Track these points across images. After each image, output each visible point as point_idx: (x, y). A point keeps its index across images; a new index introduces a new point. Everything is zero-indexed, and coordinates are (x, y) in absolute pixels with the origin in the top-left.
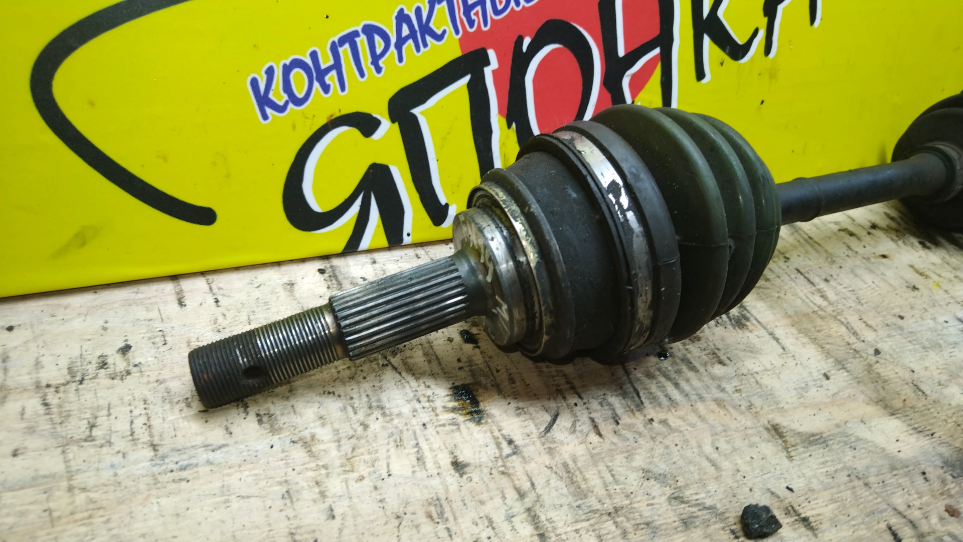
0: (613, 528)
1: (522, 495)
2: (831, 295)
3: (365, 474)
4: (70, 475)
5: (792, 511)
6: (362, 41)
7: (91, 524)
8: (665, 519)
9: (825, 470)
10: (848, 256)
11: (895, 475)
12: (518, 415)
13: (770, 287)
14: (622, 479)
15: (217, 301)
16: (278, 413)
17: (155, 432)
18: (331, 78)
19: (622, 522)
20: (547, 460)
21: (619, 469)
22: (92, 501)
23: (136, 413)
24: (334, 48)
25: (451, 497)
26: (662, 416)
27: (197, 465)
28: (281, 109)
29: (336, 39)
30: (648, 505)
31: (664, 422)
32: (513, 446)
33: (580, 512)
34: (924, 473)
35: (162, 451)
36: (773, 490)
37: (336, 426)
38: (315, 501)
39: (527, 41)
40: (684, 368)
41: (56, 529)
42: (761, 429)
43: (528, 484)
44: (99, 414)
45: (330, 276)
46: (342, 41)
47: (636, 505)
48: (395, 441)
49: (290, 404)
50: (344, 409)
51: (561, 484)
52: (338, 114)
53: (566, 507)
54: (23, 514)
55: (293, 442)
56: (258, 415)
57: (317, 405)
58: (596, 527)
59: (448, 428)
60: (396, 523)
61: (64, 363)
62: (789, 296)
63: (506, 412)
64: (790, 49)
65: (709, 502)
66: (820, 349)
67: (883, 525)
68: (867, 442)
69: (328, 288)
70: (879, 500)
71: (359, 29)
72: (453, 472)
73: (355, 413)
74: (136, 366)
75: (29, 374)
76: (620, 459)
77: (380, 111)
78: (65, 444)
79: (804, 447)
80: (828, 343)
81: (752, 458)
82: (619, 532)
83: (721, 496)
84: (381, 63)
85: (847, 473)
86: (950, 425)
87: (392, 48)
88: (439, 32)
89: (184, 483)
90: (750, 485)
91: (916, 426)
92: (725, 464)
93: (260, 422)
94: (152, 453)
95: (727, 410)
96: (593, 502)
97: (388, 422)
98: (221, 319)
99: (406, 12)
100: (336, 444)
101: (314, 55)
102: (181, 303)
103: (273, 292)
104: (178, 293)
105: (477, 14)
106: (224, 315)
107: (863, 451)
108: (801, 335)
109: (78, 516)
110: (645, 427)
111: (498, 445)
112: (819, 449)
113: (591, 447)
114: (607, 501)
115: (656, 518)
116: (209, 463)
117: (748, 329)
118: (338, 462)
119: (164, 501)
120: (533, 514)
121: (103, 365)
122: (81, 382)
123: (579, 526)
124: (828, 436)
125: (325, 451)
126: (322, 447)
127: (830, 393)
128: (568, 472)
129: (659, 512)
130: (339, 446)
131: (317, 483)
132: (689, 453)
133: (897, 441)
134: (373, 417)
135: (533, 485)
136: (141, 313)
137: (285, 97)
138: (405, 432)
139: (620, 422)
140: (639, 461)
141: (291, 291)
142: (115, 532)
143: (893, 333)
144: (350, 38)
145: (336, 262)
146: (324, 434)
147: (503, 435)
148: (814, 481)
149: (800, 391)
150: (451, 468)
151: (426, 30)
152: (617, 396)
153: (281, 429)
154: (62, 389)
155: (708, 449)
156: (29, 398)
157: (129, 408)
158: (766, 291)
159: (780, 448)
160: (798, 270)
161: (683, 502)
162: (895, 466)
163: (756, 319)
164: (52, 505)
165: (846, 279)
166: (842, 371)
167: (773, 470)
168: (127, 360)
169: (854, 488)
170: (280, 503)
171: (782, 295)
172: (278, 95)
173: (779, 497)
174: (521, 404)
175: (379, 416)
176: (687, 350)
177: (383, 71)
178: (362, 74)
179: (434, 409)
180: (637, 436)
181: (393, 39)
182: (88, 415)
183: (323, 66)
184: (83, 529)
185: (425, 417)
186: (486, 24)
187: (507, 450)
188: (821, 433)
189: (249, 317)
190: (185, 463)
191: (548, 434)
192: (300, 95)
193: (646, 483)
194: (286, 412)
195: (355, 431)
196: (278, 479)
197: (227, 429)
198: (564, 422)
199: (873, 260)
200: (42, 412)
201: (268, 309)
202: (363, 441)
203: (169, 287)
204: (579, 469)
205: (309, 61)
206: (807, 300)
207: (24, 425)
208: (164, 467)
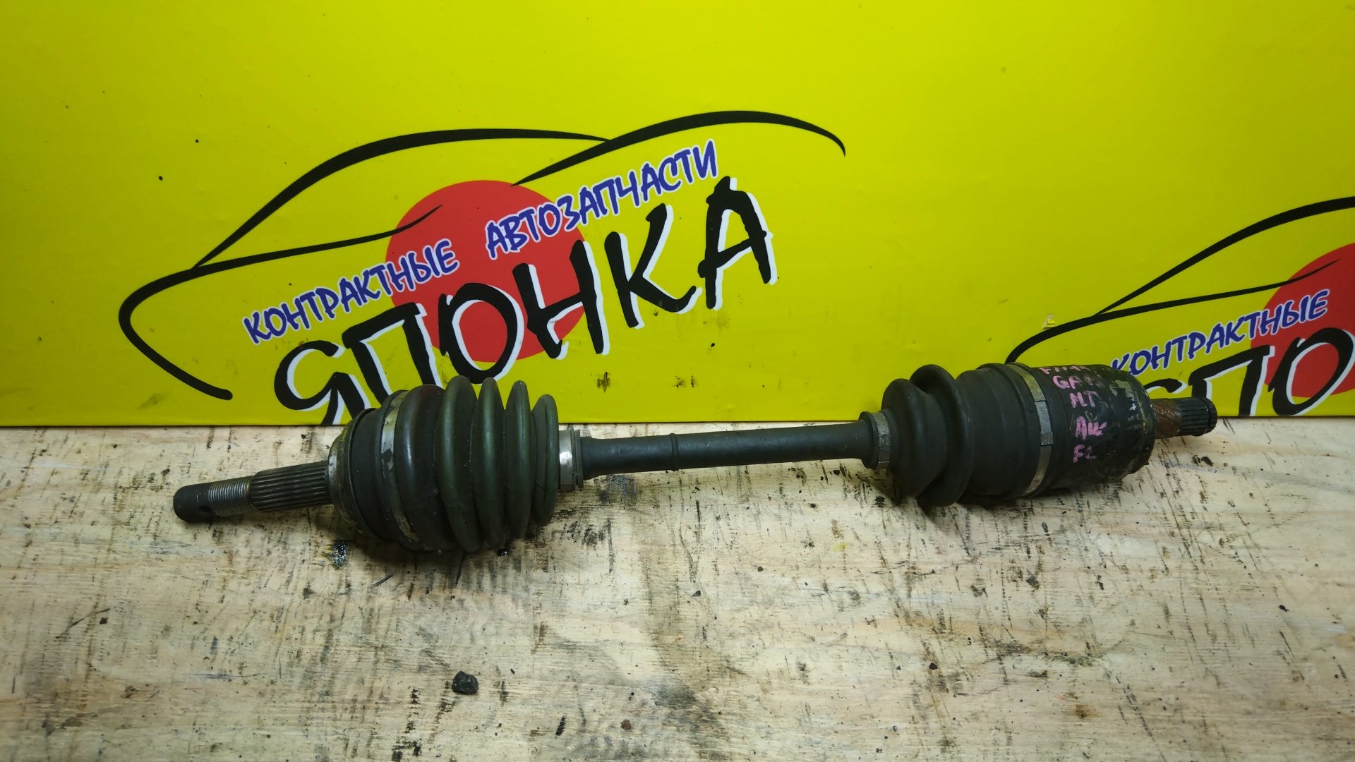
0: (372, 657)
1: (332, 620)
2: (707, 534)
3: (252, 582)
4: (112, 541)
5: (501, 685)
6: (317, 298)
7: (111, 571)
8: (409, 662)
9: (552, 667)
10: (770, 498)
11: (607, 688)
12: (365, 570)
13: (653, 513)
14: (402, 629)
15: (229, 448)
16: (226, 532)
17: (160, 528)
18: (299, 320)
19: (380, 655)
20: (363, 604)
21: (405, 623)
22: (116, 559)
23: (155, 514)
24: (298, 302)
25: (291, 610)
26: (463, 597)
27: (171, 553)
28: (267, 337)
29: (298, 297)
30: (405, 650)
31: (461, 601)
32: (348, 589)
33: (360, 641)
34: (633, 694)
35: (159, 540)
36: (500, 668)
37: (253, 549)
38: (218, 590)
39: (449, 299)
40: (511, 566)
41: (96, 569)
42: (531, 626)
43: (341, 615)
44: (137, 510)
45: (307, 441)
46: (303, 298)
47: (397, 648)
48: (281, 567)
49: (235, 527)
50: (263, 539)
51: (361, 621)
52: (306, 342)
53: (353, 635)
54: (85, 557)
55: (225, 552)
56: (215, 531)
57: (250, 532)
58: (362, 653)
59: (317, 566)
60: (252, 614)
61: (133, 474)
62: (663, 526)
63: (359, 565)
64: (741, 303)
65: (447, 661)
66: (644, 578)
67: (560, 716)
68: (609, 658)
69: (301, 450)
70: (575, 699)
71: (314, 291)
72: (301, 594)
73: (269, 543)
74: (167, 484)
75: (114, 477)
76: (411, 616)
77: (337, 340)
78: (117, 523)
79: (552, 648)
80: (657, 575)
81: (504, 643)
82: (374, 660)
83: (459, 660)
84: (333, 311)
85: (569, 674)
86: (699, 668)
87: (340, 302)
88: (375, 293)
89: (160, 562)
90: (486, 660)
91: (666, 660)
92: (480, 642)
93: (214, 535)
94: (153, 540)
95: (517, 605)
96: (372, 638)
97: (284, 553)
98: (225, 462)
99: (347, 280)
100: (247, 560)
101: (284, 306)
102: (208, 446)
103: (265, 447)
104: (210, 438)
105: (403, 281)
106: (229, 459)
107: (599, 664)
108: (640, 563)
109: (107, 566)
110: (445, 600)
111: (340, 586)
112: (564, 652)
113: (397, 602)
114: (381, 640)
115: (404, 659)
116: (177, 553)
117: (594, 547)
118: (241, 571)
119: (147, 568)
120: (331, 633)
121: (151, 480)
122: (136, 489)
123: (352, 649)
124: (580, 646)
125: (239, 562)
126: (238, 559)
127: (615, 615)
128: (371, 615)
129: (409, 657)
130: (248, 561)
131: (224, 580)
132: (460, 627)
133: (637, 666)
134: (277, 548)
135: (343, 616)
136: (184, 448)
137: (268, 330)
138: (290, 563)
139: (430, 592)
140: (422, 622)
141: (277, 449)
142: (119, 578)
143: (736, 581)
144: (309, 297)
145: (317, 430)
146: (244, 552)
147: (346, 580)
148: (537, 672)
149: (591, 607)
150: (302, 591)
151: (364, 291)
152: (442, 573)
153: (223, 543)
154: (126, 490)
155: (478, 627)
156: (110, 493)
157: (153, 510)
158: (644, 517)
159: (533, 643)
160: (697, 503)
161: (429, 656)
162: (614, 681)
163: (610, 542)
164: (98, 556)
165: (741, 521)
166: (648, 601)
167: (512, 655)
168: (164, 479)
169: (564, 686)
170: (201, 585)
171: (656, 523)
172: (263, 328)
173: (500, 674)
174: (373, 563)
175: (281, 549)
176: (526, 552)
177: (335, 316)
178: (320, 318)
179: (316, 552)
180: (434, 605)
181: (340, 297)
182: (132, 510)
183: (292, 313)
184: (106, 573)
185: (307, 556)
186: (412, 287)
187: (343, 590)
188: (577, 642)
189: (242, 462)
190: (165, 550)
191: (376, 587)
192: (279, 329)
193: (416, 637)
194: (231, 532)
195: (262, 554)
196: (206, 572)
197: (195, 535)
198: (392, 582)
199: (795, 507)
200: (112, 502)
201: (257, 459)
202: (263, 562)
203: (206, 432)
204: (379, 615)
205: (281, 310)
206: (677, 534)
207: (101, 508)
208: (155, 549)
